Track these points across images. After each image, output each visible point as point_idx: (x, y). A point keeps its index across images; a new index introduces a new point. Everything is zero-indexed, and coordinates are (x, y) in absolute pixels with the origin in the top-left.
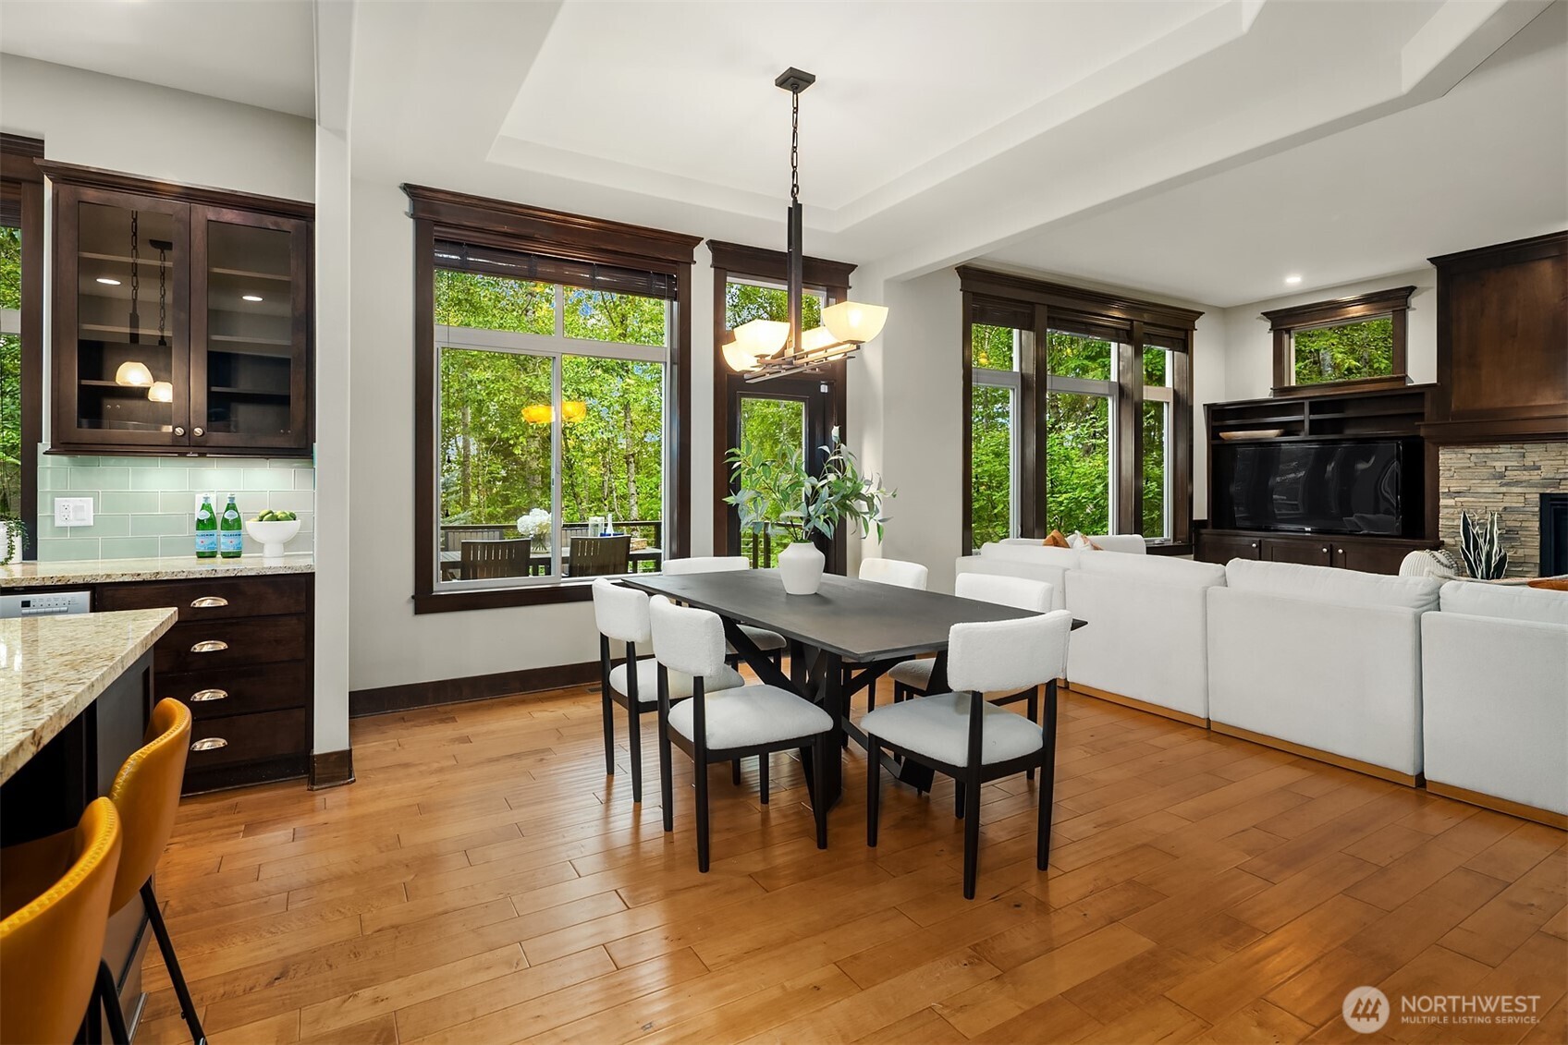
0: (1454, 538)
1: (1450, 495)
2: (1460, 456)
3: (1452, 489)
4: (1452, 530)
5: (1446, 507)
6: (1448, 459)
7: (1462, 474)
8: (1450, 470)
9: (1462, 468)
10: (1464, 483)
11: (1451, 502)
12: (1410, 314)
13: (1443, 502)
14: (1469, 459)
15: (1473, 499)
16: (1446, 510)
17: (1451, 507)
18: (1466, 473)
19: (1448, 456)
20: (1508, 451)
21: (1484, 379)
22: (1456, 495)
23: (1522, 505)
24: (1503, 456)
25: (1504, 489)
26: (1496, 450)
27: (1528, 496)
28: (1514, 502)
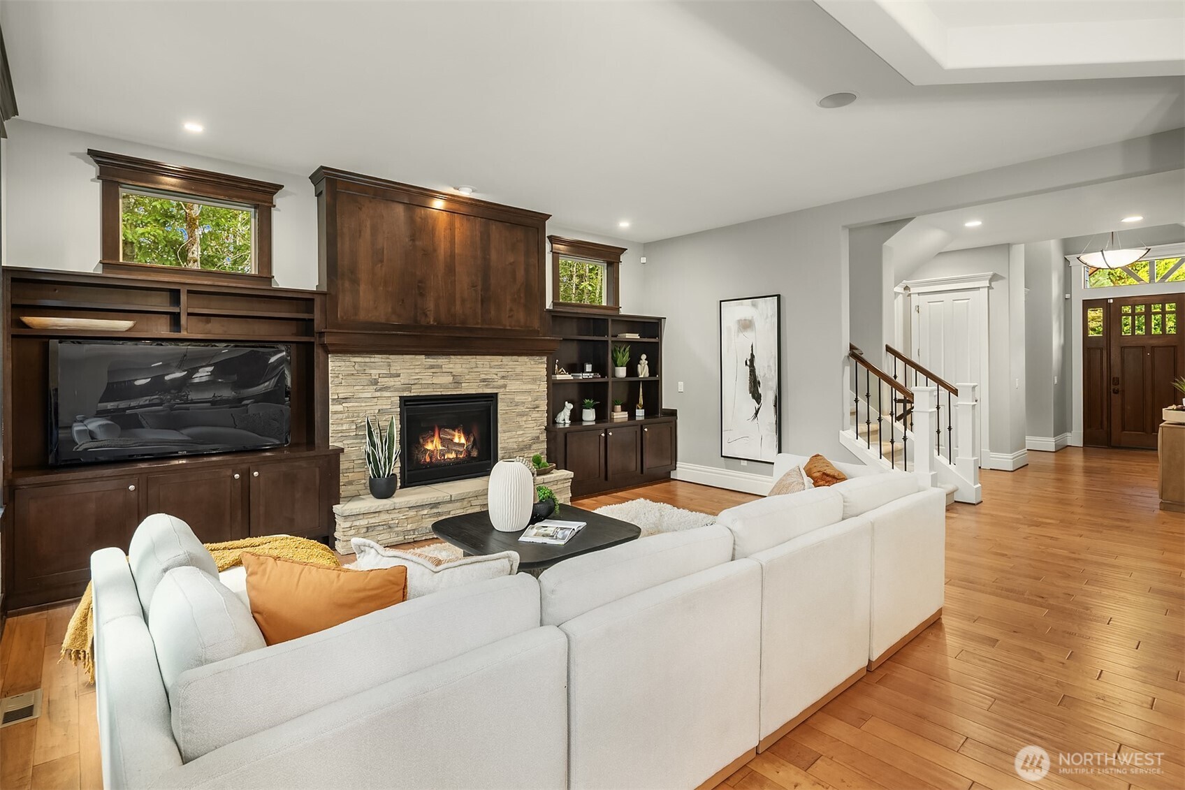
0: (342, 442)
1: (339, 401)
2: (348, 363)
3: (341, 396)
4: (340, 435)
5: (336, 413)
6: (337, 367)
7: (349, 381)
8: (338, 377)
9: (348, 375)
10: (351, 389)
11: (339, 408)
12: (274, 213)
13: (332, 408)
14: (354, 366)
15: (356, 404)
16: (336, 416)
17: (341, 412)
18: (351, 380)
19: (338, 364)
20: (380, 360)
21: (361, 294)
22: (344, 401)
23: (389, 407)
24: (377, 364)
25: (378, 394)
26: (373, 360)
27: (393, 399)
28: (384, 404)
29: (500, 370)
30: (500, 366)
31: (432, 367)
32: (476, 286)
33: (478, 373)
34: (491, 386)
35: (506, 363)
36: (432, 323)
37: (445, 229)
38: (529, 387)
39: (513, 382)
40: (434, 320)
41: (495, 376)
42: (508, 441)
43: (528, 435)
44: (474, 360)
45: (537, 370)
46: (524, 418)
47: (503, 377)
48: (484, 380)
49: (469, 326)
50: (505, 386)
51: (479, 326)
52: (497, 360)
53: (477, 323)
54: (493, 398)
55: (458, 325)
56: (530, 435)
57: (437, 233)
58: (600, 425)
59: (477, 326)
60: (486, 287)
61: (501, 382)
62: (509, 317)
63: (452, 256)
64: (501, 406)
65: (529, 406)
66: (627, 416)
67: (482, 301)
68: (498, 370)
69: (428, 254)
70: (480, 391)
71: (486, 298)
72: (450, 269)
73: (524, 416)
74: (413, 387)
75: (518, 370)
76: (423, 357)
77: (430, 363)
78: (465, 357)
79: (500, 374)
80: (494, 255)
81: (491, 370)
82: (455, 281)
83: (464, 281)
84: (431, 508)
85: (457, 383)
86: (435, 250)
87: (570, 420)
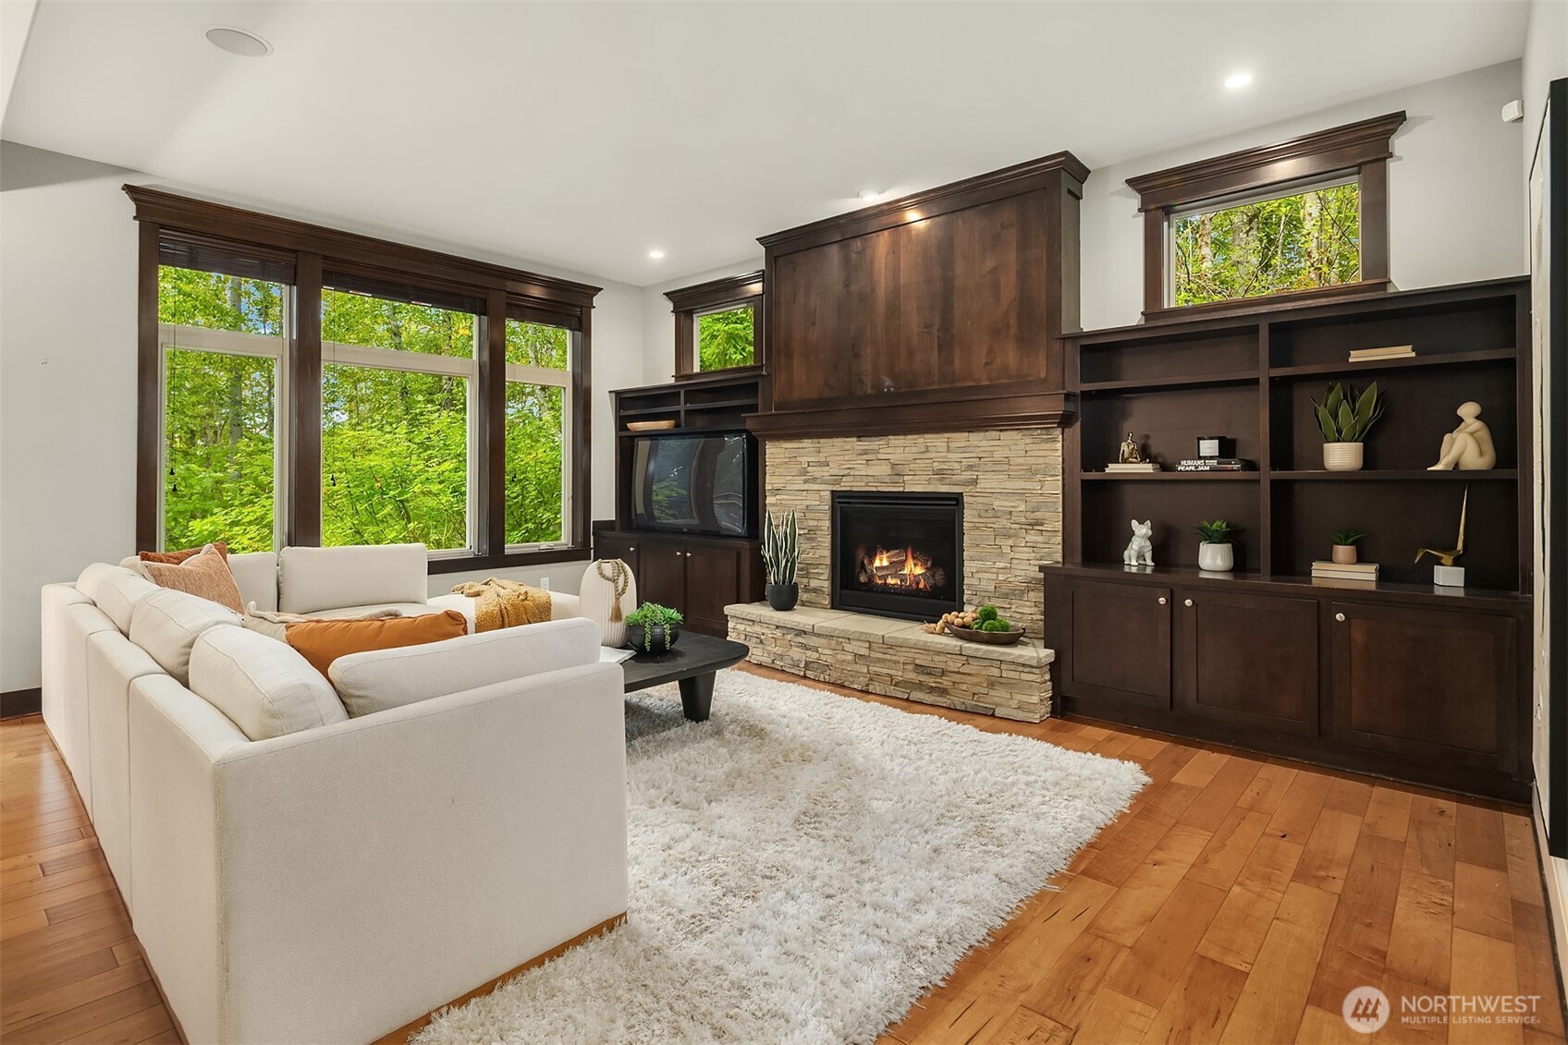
1: (773, 492)
3: (776, 486)
5: (771, 505)
6: (774, 454)
7: (782, 470)
8: (771, 465)
10: (783, 480)
11: (773, 500)
13: (768, 500)
14: (786, 453)
15: (788, 497)
17: (774, 505)
19: (774, 450)
20: (810, 445)
21: (795, 369)
22: (776, 492)
23: (818, 503)
24: (807, 449)
25: (806, 487)
26: (801, 445)
27: (822, 493)
28: (813, 501)
29: (967, 455)
30: (964, 449)
31: (865, 452)
32: (931, 326)
33: (931, 461)
34: (947, 481)
35: (976, 443)
36: (869, 391)
37: (887, 255)
38: (1019, 484)
39: (989, 475)
40: (873, 388)
41: (956, 466)
42: (979, 575)
43: (1018, 573)
44: (921, 440)
45: (1041, 453)
46: (1010, 542)
47: (970, 467)
48: (940, 472)
49: (918, 389)
50: (975, 482)
51: (936, 387)
52: (960, 439)
53: (933, 383)
54: (957, 500)
55: (903, 390)
56: (1023, 573)
57: (876, 264)
58: (1162, 577)
59: (932, 388)
60: (946, 326)
61: (968, 475)
62: (987, 364)
63: (896, 291)
64: (969, 516)
65: (1023, 520)
66: (1373, 577)
67: (940, 348)
68: (962, 455)
69: (866, 298)
70: (931, 488)
71: (947, 337)
72: (894, 310)
73: (1010, 537)
74: (844, 479)
75: (998, 455)
76: (855, 439)
77: (863, 448)
78: (909, 437)
79: (965, 462)
80: (960, 267)
81: (950, 455)
82: (900, 325)
83: (913, 320)
84: (796, 635)
85: (897, 474)
86: (873, 290)
87: (1153, 561)
